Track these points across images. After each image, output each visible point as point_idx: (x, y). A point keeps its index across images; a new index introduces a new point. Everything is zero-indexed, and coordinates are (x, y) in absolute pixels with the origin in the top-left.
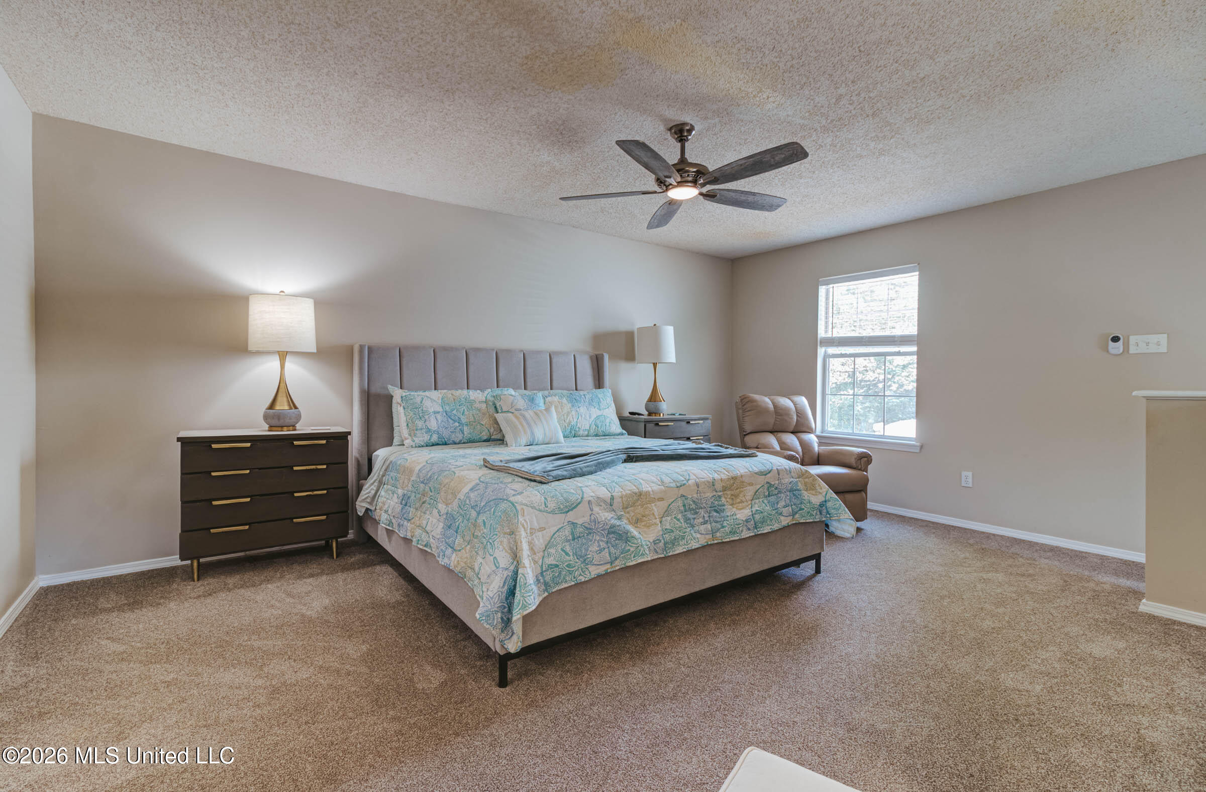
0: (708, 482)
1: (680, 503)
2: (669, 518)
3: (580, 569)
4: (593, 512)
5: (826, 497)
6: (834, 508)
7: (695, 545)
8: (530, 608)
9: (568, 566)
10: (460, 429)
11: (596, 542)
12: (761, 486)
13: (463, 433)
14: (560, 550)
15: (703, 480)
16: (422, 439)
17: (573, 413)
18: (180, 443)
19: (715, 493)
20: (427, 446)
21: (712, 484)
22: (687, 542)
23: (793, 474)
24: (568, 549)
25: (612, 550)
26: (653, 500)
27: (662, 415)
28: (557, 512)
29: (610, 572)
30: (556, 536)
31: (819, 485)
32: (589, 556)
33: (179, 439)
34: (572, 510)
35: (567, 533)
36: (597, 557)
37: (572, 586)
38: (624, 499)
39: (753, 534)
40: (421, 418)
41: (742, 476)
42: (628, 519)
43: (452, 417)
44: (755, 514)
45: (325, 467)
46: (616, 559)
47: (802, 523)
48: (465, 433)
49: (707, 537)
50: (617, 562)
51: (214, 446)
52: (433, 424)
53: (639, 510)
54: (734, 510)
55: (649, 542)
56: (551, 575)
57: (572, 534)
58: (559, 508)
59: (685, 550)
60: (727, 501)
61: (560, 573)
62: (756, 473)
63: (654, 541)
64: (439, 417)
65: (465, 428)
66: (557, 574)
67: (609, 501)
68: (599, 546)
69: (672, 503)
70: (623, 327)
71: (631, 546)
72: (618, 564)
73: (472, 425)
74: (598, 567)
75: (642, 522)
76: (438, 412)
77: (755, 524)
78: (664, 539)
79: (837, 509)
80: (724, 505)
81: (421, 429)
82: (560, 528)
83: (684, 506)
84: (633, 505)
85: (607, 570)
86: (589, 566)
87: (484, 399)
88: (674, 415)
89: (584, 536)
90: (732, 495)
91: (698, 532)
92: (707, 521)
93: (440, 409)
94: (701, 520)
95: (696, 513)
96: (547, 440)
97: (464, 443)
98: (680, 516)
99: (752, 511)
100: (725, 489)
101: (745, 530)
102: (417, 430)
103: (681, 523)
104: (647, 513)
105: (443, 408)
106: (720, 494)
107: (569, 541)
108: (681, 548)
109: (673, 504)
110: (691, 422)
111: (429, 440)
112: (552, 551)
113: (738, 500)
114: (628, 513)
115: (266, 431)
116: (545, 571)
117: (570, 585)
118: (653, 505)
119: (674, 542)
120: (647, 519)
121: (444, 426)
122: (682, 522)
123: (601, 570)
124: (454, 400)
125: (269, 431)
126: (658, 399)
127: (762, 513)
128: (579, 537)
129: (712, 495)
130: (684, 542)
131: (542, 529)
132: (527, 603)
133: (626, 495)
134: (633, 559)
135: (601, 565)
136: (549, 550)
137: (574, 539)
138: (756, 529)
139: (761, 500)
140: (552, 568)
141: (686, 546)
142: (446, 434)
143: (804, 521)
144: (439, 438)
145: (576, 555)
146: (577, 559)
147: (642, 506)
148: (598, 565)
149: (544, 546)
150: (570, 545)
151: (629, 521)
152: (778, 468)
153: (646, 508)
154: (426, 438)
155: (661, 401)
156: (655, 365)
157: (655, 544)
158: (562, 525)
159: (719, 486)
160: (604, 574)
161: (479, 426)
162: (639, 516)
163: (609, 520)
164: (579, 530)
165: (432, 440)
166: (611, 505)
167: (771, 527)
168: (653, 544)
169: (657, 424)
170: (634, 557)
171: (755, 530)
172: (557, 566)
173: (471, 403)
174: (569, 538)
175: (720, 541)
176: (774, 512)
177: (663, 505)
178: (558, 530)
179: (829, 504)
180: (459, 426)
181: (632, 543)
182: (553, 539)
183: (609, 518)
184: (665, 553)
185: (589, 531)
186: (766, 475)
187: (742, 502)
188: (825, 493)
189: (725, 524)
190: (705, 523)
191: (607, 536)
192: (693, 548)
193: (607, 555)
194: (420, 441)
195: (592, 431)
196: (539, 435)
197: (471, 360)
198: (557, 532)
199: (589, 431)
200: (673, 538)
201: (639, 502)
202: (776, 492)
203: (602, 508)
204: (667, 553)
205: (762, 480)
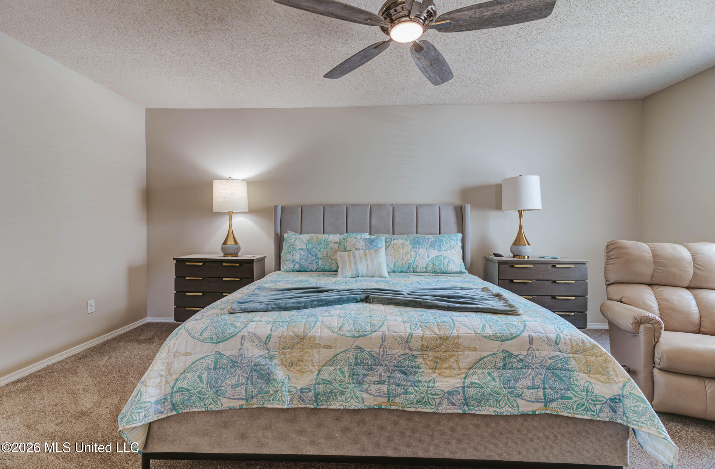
0: (401, 337)
1: (351, 355)
2: (331, 368)
3: (210, 398)
4: (243, 347)
5: (623, 390)
6: (635, 412)
7: (354, 405)
8: (133, 424)
9: (199, 392)
10: (316, 262)
11: (237, 376)
12: (491, 353)
13: (318, 265)
14: (196, 377)
15: (394, 334)
16: (288, 267)
17: (412, 253)
18: (175, 261)
19: (407, 351)
20: (293, 272)
21: (407, 341)
22: (346, 399)
23: (561, 346)
24: (205, 376)
25: (250, 387)
26: (317, 346)
27: (526, 257)
28: (208, 341)
29: (245, 408)
30: (198, 362)
31: (615, 371)
32: (223, 388)
33: (174, 259)
34: (223, 341)
35: (210, 362)
36: (230, 390)
37: (202, 411)
38: (282, 339)
39: (461, 412)
40: (291, 253)
41: (458, 337)
42: (281, 359)
43: (312, 253)
44: (469, 387)
45: (239, 279)
46: (252, 397)
47: (563, 416)
48: (319, 264)
49: (380, 400)
50: (255, 400)
51: (187, 263)
52: (297, 257)
53: (297, 353)
54: (434, 375)
55: (296, 388)
56: (181, 397)
57: (216, 363)
58: (211, 338)
59: (342, 407)
60: (426, 364)
61: (190, 397)
62: (485, 337)
63: (301, 389)
64: (302, 252)
65: (320, 261)
66: (187, 398)
67: (264, 340)
68: (238, 380)
69: (341, 352)
70: (494, 180)
71: (271, 388)
72: (255, 403)
73: (325, 259)
74: (231, 400)
75: (296, 366)
76: (303, 249)
77: (465, 399)
78: (315, 390)
79: (640, 415)
80: (419, 367)
81: (289, 260)
82: (206, 356)
83: (356, 358)
84: (292, 347)
85: (242, 405)
86: (221, 397)
87: (338, 241)
88: (543, 258)
89: (227, 368)
90: (435, 357)
91: (366, 391)
92: (384, 381)
93: (304, 247)
94: (376, 378)
95: (371, 369)
96: (371, 275)
97: (319, 271)
98: (346, 369)
99: (464, 383)
100: (424, 349)
101: (445, 404)
102: (286, 260)
103: (345, 377)
104: (305, 358)
105: (307, 247)
106: (415, 353)
107: (210, 369)
108: (338, 404)
109: (342, 354)
110: (557, 266)
111: (293, 268)
112: (189, 375)
113: (446, 365)
114: (284, 354)
115: (222, 257)
116: (176, 392)
117: (200, 410)
118: (315, 351)
119: (330, 396)
120: (303, 364)
121: (304, 259)
122: (347, 375)
123: (236, 404)
124: (316, 241)
125: (224, 257)
126: (523, 243)
127: (482, 388)
128: (222, 368)
129: (402, 352)
130: (343, 398)
131: (186, 354)
132: (132, 418)
133: (286, 337)
134: (271, 402)
135: (235, 399)
136: (186, 374)
137: (215, 369)
138: (467, 406)
139: (487, 371)
140: (183, 391)
141: (344, 404)
142: (305, 264)
143: (570, 415)
144: (300, 267)
145: (210, 384)
146: (210, 388)
147: (302, 350)
148: (231, 399)
149: (183, 370)
150: (208, 374)
151: (282, 363)
152: (533, 334)
153: (306, 353)
154: (292, 266)
155: (525, 245)
156: (520, 212)
157: (301, 392)
158: (209, 354)
159: (416, 344)
160: (238, 409)
161: (330, 260)
162: (295, 360)
163: (256, 358)
164: (224, 361)
165: (295, 268)
166: (266, 343)
167: (495, 409)
168: (299, 392)
169: (512, 266)
170: (273, 400)
171: (465, 408)
172: (188, 390)
173: (327, 243)
174: (210, 367)
175: (401, 408)
176: (506, 391)
177: (329, 353)
178: (203, 358)
179: (627, 402)
180: (316, 259)
181: (273, 386)
182: (194, 365)
183: (256, 356)
184: (315, 404)
185: (234, 364)
186: (504, 341)
187: (450, 368)
188: (622, 384)
189: (411, 390)
190: (381, 382)
191: (250, 373)
192: (352, 408)
193: (243, 391)
194: (287, 268)
195: (429, 269)
196: (363, 269)
197: (349, 213)
198: (201, 359)
199: (426, 268)
200: (328, 391)
201: (299, 345)
202: (520, 365)
203: (254, 344)
204: (318, 405)
205: (495, 346)
